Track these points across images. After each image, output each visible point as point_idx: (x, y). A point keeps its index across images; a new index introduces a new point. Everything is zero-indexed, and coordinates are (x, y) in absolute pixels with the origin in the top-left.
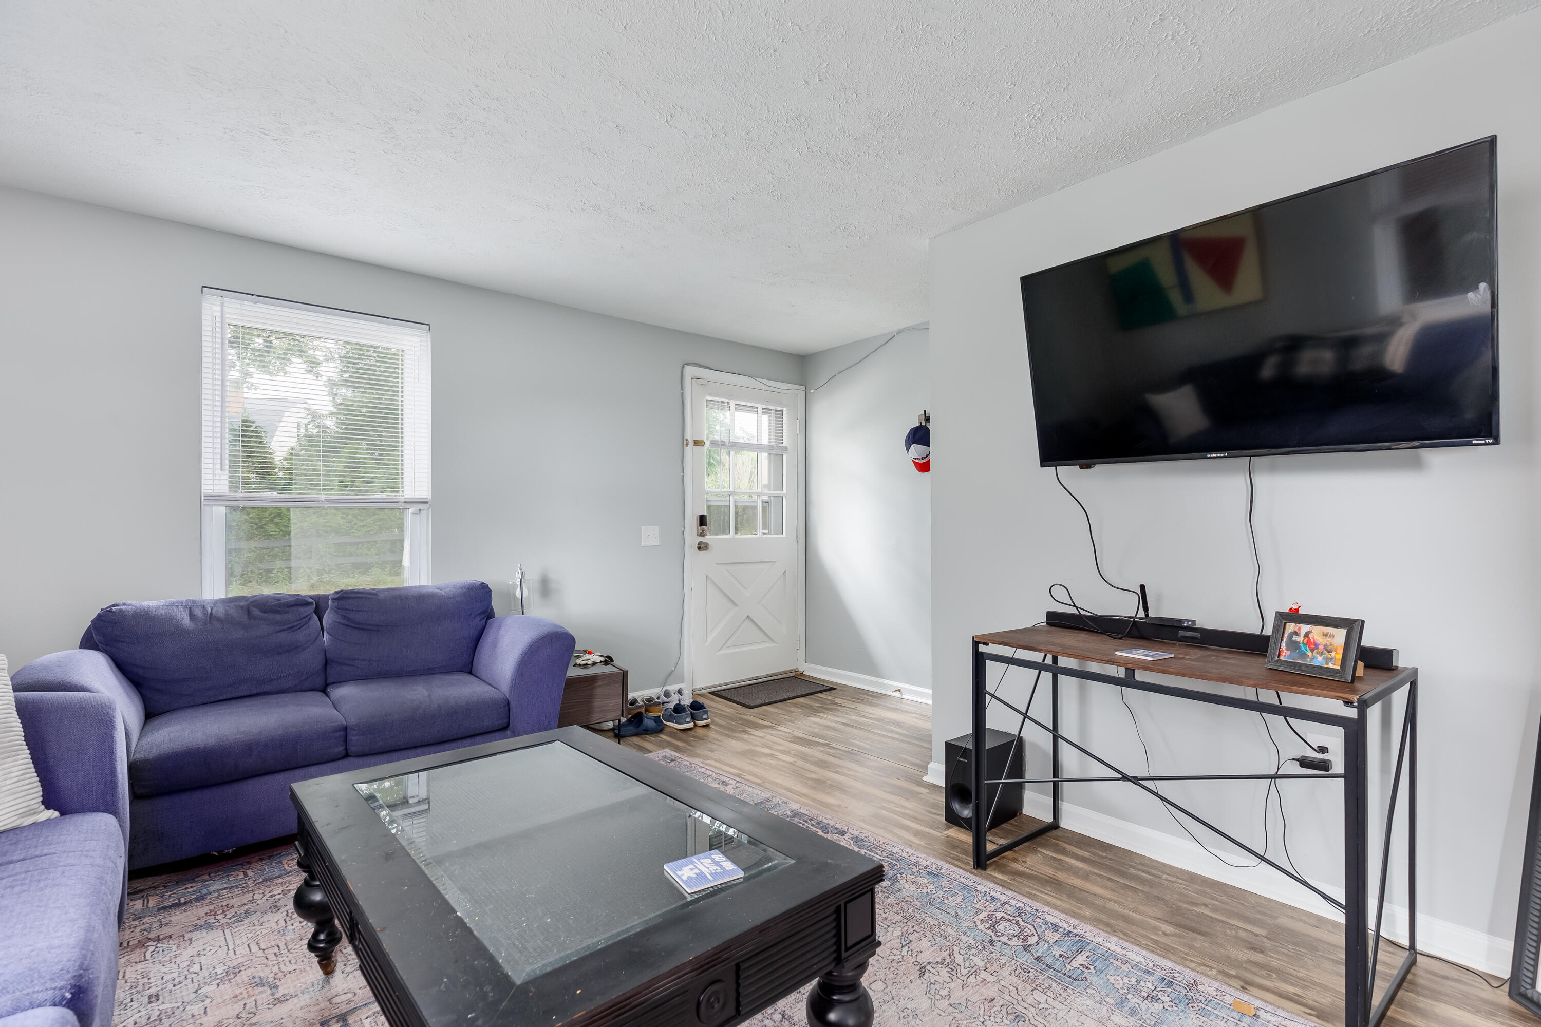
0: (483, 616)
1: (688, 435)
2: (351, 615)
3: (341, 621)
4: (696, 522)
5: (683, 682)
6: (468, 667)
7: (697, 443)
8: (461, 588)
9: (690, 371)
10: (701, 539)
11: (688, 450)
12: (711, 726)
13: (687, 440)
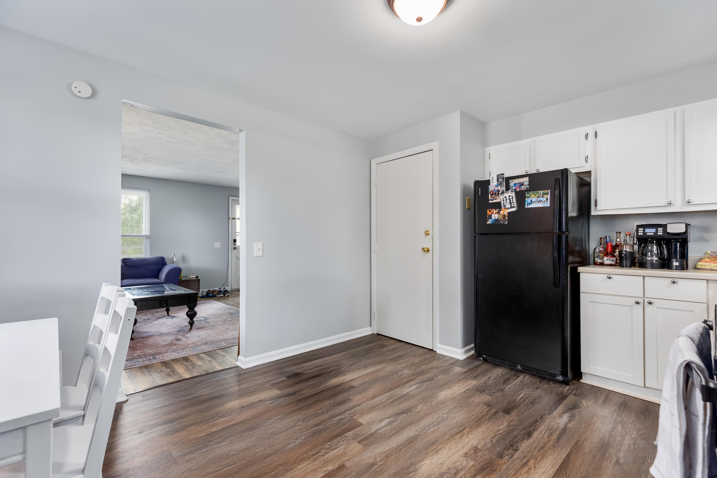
0: (162, 265)
1: (230, 217)
2: (126, 264)
3: (124, 265)
4: (233, 241)
5: (228, 287)
6: (157, 277)
7: (233, 219)
8: (156, 258)
9: (231, 198)
10: (235, 246)
11: (230, 221)
12: (229, 296)
13: (230, 218)
